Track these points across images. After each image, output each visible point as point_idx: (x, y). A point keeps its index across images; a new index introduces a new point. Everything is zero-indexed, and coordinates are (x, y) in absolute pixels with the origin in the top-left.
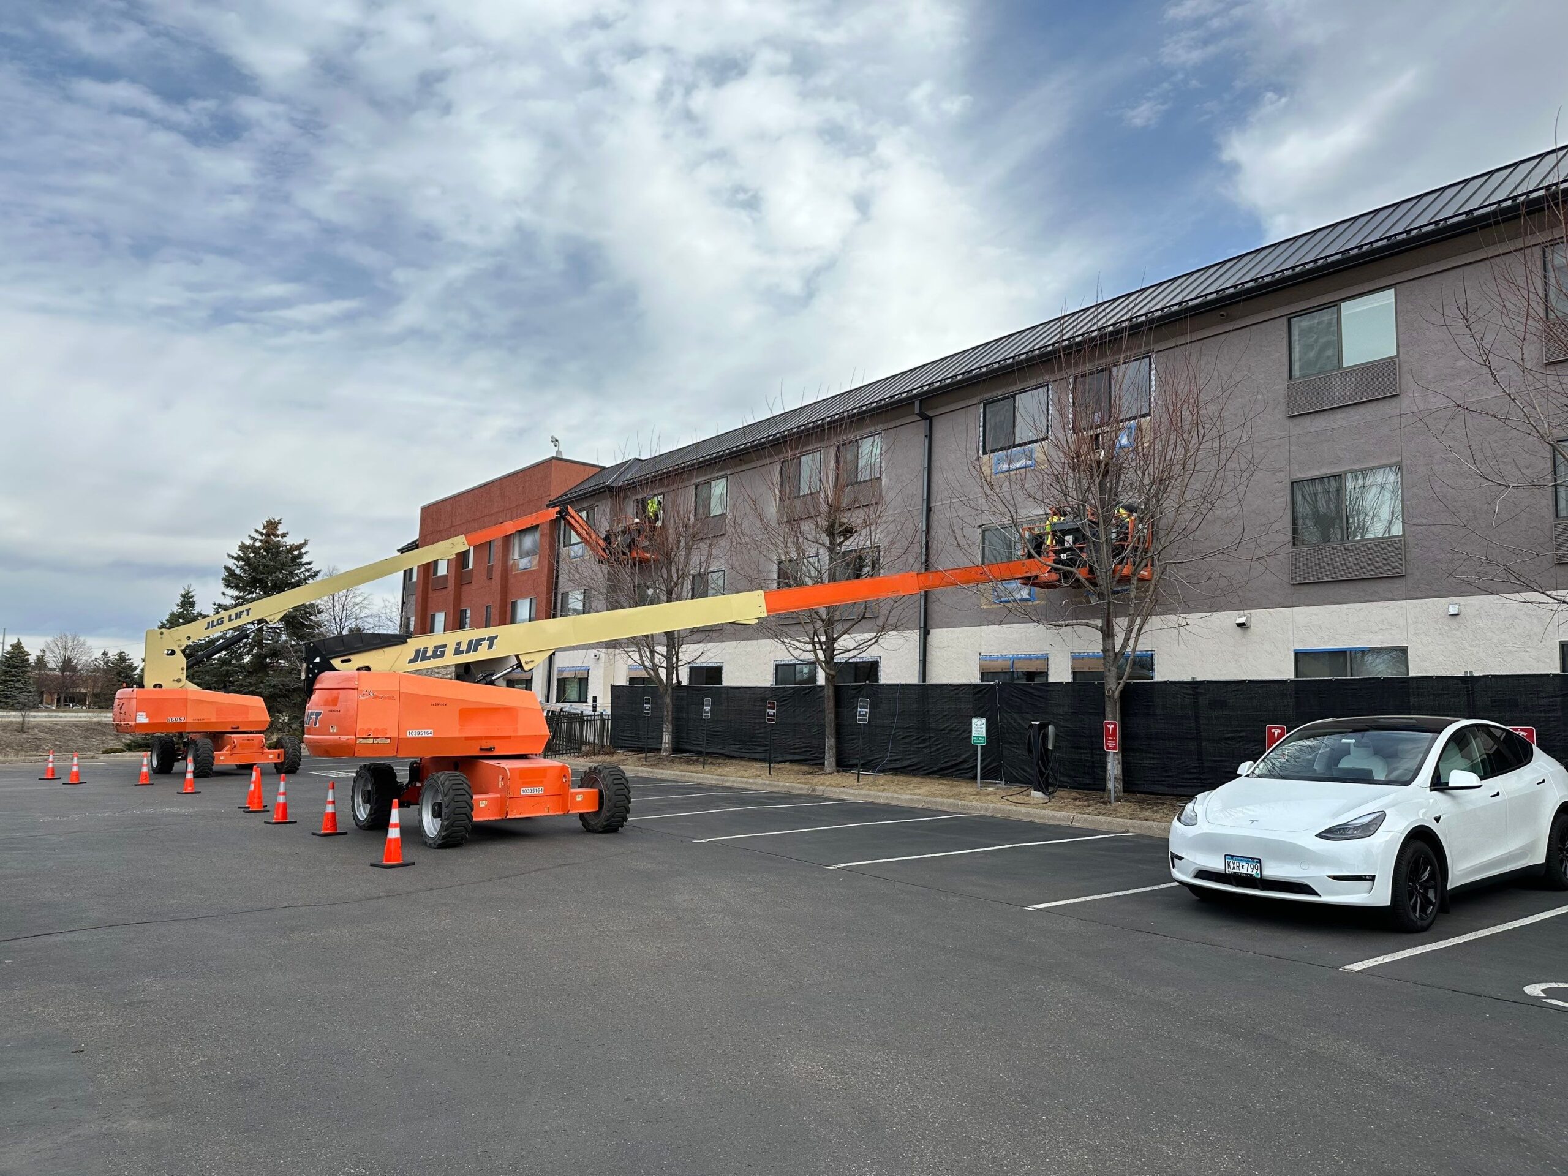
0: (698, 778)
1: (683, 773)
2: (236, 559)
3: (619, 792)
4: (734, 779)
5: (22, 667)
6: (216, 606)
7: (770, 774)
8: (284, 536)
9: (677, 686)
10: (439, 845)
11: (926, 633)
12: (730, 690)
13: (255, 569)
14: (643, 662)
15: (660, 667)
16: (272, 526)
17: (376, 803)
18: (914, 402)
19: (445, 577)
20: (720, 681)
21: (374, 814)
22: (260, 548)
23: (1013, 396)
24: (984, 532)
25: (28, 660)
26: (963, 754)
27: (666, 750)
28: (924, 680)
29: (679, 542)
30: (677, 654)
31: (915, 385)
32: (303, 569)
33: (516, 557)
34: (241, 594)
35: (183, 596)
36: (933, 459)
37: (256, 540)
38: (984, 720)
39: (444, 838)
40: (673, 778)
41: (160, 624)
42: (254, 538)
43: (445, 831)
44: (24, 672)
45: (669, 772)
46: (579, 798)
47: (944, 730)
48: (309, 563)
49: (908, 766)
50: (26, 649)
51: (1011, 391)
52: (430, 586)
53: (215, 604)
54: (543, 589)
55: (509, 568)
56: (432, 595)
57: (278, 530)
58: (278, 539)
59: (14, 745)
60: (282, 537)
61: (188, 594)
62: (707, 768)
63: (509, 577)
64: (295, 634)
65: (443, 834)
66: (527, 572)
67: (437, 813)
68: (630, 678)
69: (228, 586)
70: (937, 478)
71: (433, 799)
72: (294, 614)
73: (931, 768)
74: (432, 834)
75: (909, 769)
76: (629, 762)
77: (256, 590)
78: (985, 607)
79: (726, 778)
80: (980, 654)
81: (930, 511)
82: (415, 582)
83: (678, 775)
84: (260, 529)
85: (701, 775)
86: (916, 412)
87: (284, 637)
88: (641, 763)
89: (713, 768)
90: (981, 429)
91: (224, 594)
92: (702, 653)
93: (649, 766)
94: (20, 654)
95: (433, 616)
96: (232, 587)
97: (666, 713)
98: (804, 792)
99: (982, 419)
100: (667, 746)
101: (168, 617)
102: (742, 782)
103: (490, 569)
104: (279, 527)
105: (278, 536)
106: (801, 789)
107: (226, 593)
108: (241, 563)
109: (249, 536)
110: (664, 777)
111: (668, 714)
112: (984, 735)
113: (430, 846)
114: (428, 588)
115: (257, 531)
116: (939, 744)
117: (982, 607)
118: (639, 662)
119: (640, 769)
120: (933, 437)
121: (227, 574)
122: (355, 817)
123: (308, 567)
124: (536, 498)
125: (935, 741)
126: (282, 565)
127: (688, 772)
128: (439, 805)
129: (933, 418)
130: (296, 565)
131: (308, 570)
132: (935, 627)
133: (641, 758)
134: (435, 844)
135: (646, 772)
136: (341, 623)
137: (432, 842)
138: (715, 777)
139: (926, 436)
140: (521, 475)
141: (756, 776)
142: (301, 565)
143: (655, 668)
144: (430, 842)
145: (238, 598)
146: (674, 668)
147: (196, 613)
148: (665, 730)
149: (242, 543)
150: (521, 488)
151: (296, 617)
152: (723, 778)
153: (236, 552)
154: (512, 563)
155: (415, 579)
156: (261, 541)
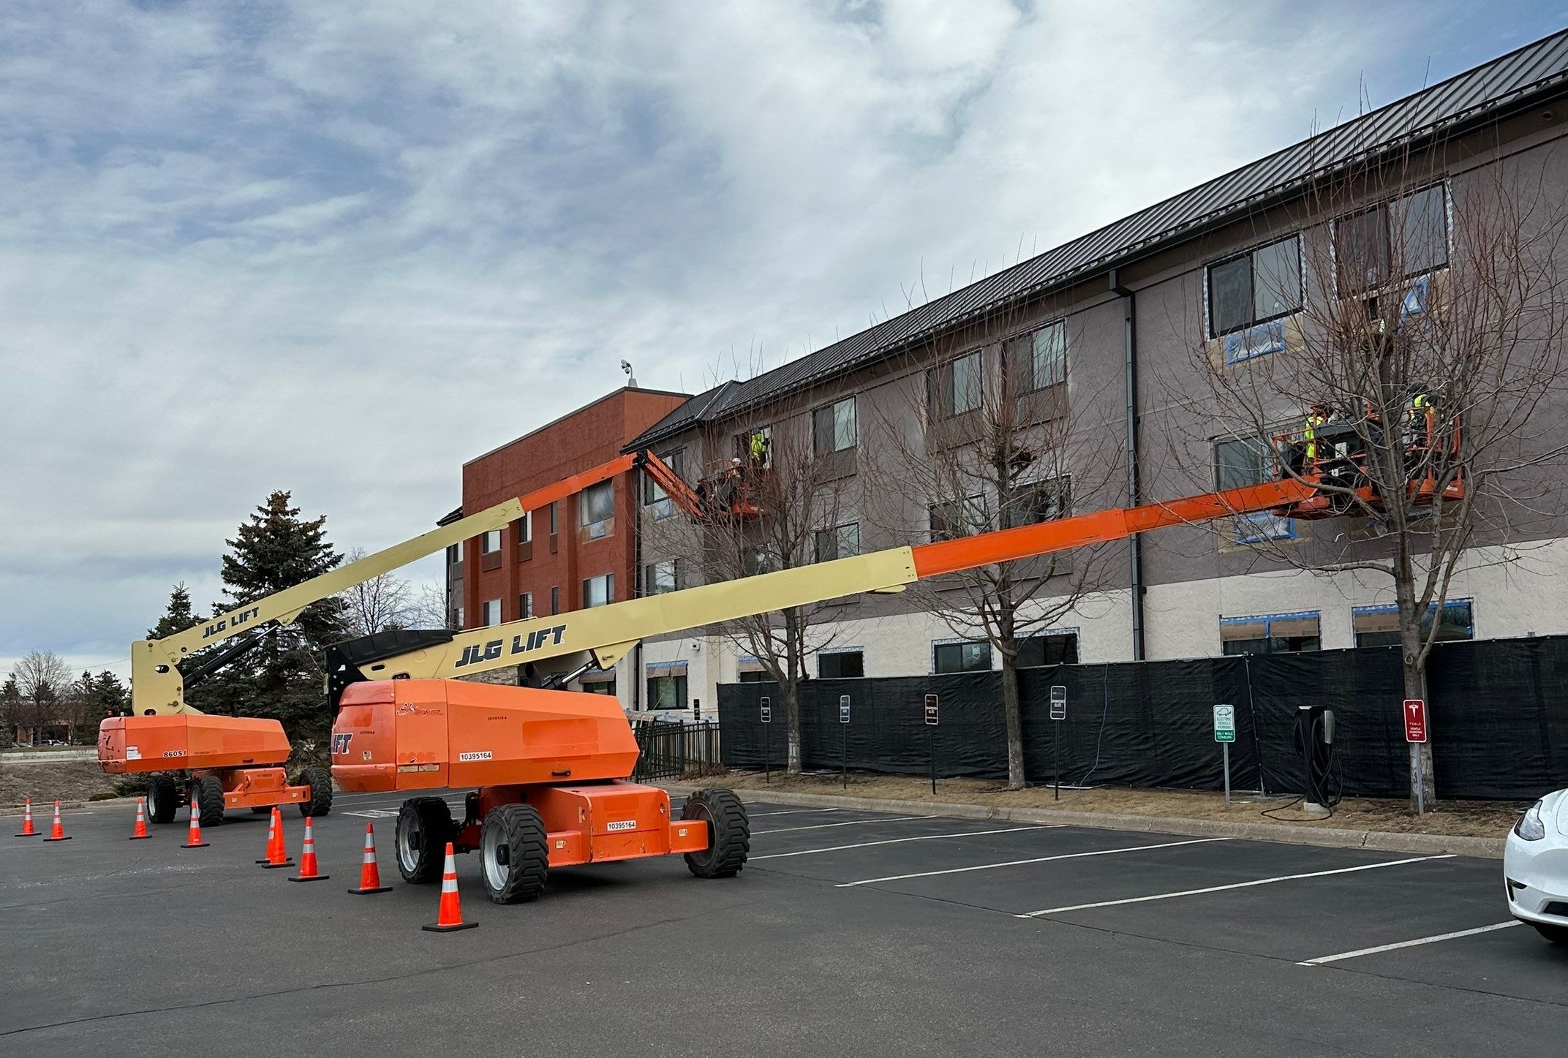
0: (838, 802)
1: (818, 796)
2: (237, 545)
3: (733, 824)
4: (886, 801)
6: (216, 608)
7: (934, 793)
8: (294, 512)
9: (803, 681)
10: (507, 899)
11: (1141, 592)
12: (875, 683)
13: (261, 557)
14: (756, 651)
15: (779, 656)
16: (279, 501)
17: (426, 849)
18: (1108, 274)
19: (498, 554)
20: (860, 672)
21: (424, 862)
22: (265, 530)
23: (1250, 254)
24: (1216, 446)
26: (1203, 756)
27: (793, 767)
28: (1142, 657)
29: (795, 488)
30: (801, 638)
31: (1109, 250)
32: (321, 554)
33: (586, 521)
34: (246, 590)
35: (174, 596)
36: (1139, 350)
37: (260, 519)
38: (1230, 708)
39: (514, 890)
40: (805, 803)
41: (149, 634)
42: (258, 517)
43: (515, 881)
45: (799, 795)
46: (682, 833)
47: (1173, 723)
48: (329, 546)
49: (1126, 776)
51: (1246, 246)
52: (480, 567)
53: (214, 605)
54: (622, 562)
55: (579, 538)
56: (483, 578)
57: (286, 505)
58: (287, 517)
60: (292, 515)
61: (180, 594)
62: (850, 788)
63: (579, 549)
64: (316, 638)
65: (513, 885)
66: (600, 542)
67: (503, 859)
68: (742, 673)
69: (228, 581)
70: (1146, 377)
71: (496, 843)
72: (313, 612)
74: (499, 885)
75: (1128, 779)
76: (746, 784)
77: (264, 584)
78: (1224, 551)
79: (875, 801)
80: (1221, 616)
81: (1139, 422)
82: (462, 562)
83: (811, 800)
85: (842, 798)
86: (1111, 288)
87: (303, 642)
88: (762, 785)
89: (858, 788)
90: (1206, 303)
91: (224, 591)
92: (834, 636)
93: (774, 788)
95: (487, 605)
96: (234, 582)
97: (790, 719)
98: (982, 816)
99: (1206, 289)
100: (795, 760)
102: (898, 806)
103: (554, 540)
104: (288, 501)
105: (287, 513)
106: (978, 812)
107: (227, 590)
108: (244, 551)
109: (252, 515)
110: (792, 802)
111: (793, 718)
112: (1232, 728)
113: (497, 902)
114: (477, 569)
115: (260, 509)
116: (1168, 743)
117: (1220, 551)
118: (752, 651)
119: (761, 792)
120: (1137, 320)
121: (227, 566)
122: (401, 866)
123: (327, 551)
124: (607, 443)
125: (1162, 740)
126: (295, 550)
127: (825, 794)
128: (506, 848)
129: (1136, 294)
130: (312, 549)
131: (327, 555)
132: (1153, 583)
133: (762, 778)
134: (503, 899)
135: (769, 796)
136: (373, 620)
137: (498, 896)
138: (860, 800)
139: (1128, 320)
140: (585, 414)
141: (916, 797)
142: (319, 548)
143: (774, 659)
144: (496, 896)
145: (242, 595)
146: (798, 657)
147: (191, 617)
148: (790, 740)
149: (243, 525)
150: (587, 432)
151: (316, 615)
152: (871, 800)
153: (236, 537)
154: (580, 529)
155: (461, 558)
156: (266, 521)
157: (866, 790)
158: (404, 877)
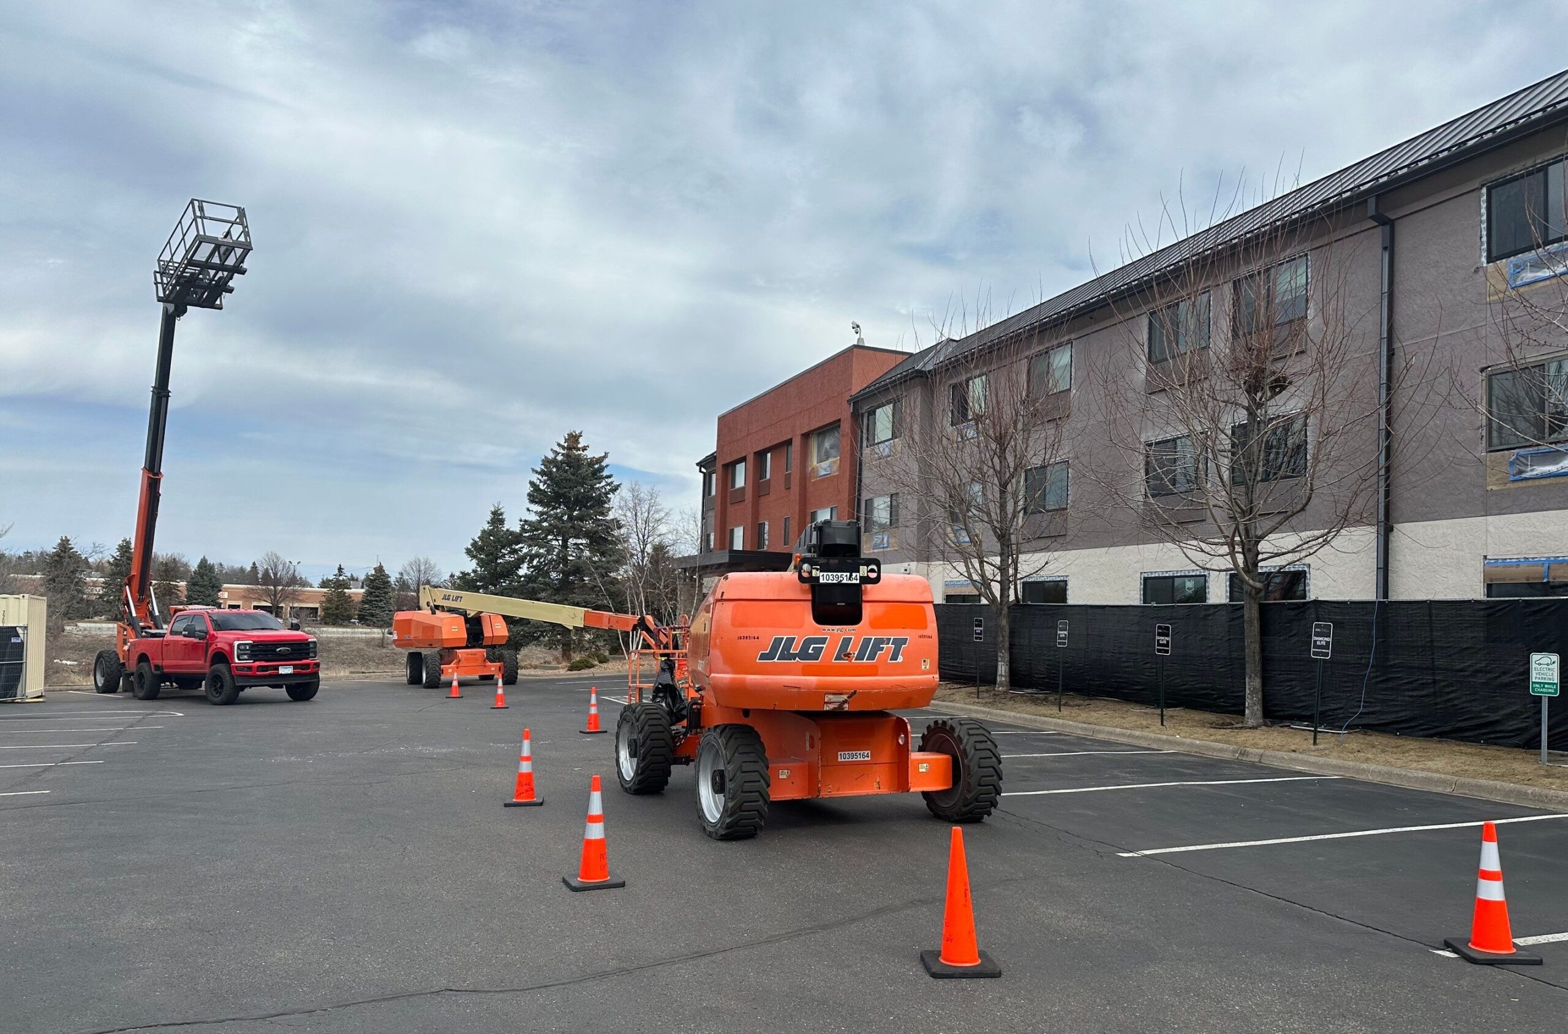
0: (1056, 724)
1: (1033, 717)
2: (539, 473)
4: (1111, 729)
5: (384, 588)
6: (522, 523)
7: (1162, 724)
8: (584, 449)
9: (1014, 605)
10: (722, 835)
11: (1387, 531)
12: (1090, 611)
13: (557, 484)
14: (970, 575)
15: (992, 580)
16: (573, 439)
17: (643, 760)
18: (1366, 201)
19: (743, 489)
20: (1065, 599)
21: (641, 774)
22: (562, 462)
23: (1544, 170)
24: (1490, 378)
25: (388, 582)
26: (1502, 708)
27: (1001, 684)
28: (1386, 595)
29: (1015, 423)
30: (1016, 563)
31: (1365, 179)
32: (603, 483)
33: (815, 463)
34: (545, 510)
35: (493, 513)
36: (1397, 279)
37: (559, 453)
38: (1555, 658)
39: (729, 826)
40: (1019, 723)
41: (472, 541)
42: (556, 452)
43: (731, 816)
44: (386, 593)
45: (1012, 714)
46: (923, 768)
47: (1462, 670)
48: (609, 477)
49: (1393, 723)
50: (386, 573)
51: (1540, 161)
52: (728, 500)
53: (521, 521)
54: (845, 495)
55: (808, 476)
56: (731, 509)
57: (579, 443)
58: (579, 452)
59: (376, 659)
60: (583, 451)
61: (497, 511)
62: (1065, 711)
63: (808, 485)
64: (598, 551)
65: (728, 820)
66: (827, 479)
67: (719, 787)
68: (947, 596)
69: (532, 501)
70: (1405, 308)
71: (712, 766)
72: (595, 529)
73: (1437, 727)
74: (714, 817)
75: (1395, 726)
76: (956, 697)
77: (560, 505)
78: (1494, 488)
79: (1098, 728)
80: (1485, 557)
81: (1393, 354)
82: (714, 496)
83: (1025, 720)
84: (562, 443)
85: (1060, 721)
86: (1369, 215)
87: (587, 553)
88: (973, 700)
89: (1075, 711)
90: (1484, 226)
91: (528, 510)
92: (1047, 563)
93: (985, 704)
94: (382, 577)
95: (732, 531)
96: (536, 503)
97: (1001, 638)
98: (1227, 756)
99: (1484, 211)
100: (1003, 679)
101: (479, 535)
102: (1124, 735)
103: (788, 478)
104: (580, 440)
105: (579, 449)
106: (1221, 750)
107: (531, 509)
108: (545, 478)
109: (552, 450)
110: (1006, 721)
111: (1004, 640)
112: (1556, 680)
113: (710, 835)
114: (726, 502)
115: (559, 445)
116: (1453, 692)
117: (1489, 488)
118: (966, 574)
119: (975, 707)
120: (1396, 249)
121: (532, 489)
122: (620, 772)
123: (609, 480)
124: (836, 394)
125: (1445, 686)
126: (583, 479)
127: (1040, 715)
128: (721, 774)
129: (1396, 223)
130: (596, 479)
131: (608, 484)
132: (1401, 520)
133: (971, 693)
134: (716, 834)
135: (981, 712)
136: (644, 540)
137: (712, 830)
138: (1081, 725)
139: (1385, 248)
140: (819, 370)
141: (1142, 727)
142: (602, 478)
143: (986, 583)
144: (709, 829)
145: (541, 514)
146: (1010, 582)
147: (505, 529)
148: (1000, 659)
149: (546, 457)
150: (819, 385)
151: (597, 532)
152: (1093, 726)
153: (539, 467)
154: (810, 468)
155: (713, 493)
156: (563, 455)
157: (1084, 715)
158: (622, 786)
